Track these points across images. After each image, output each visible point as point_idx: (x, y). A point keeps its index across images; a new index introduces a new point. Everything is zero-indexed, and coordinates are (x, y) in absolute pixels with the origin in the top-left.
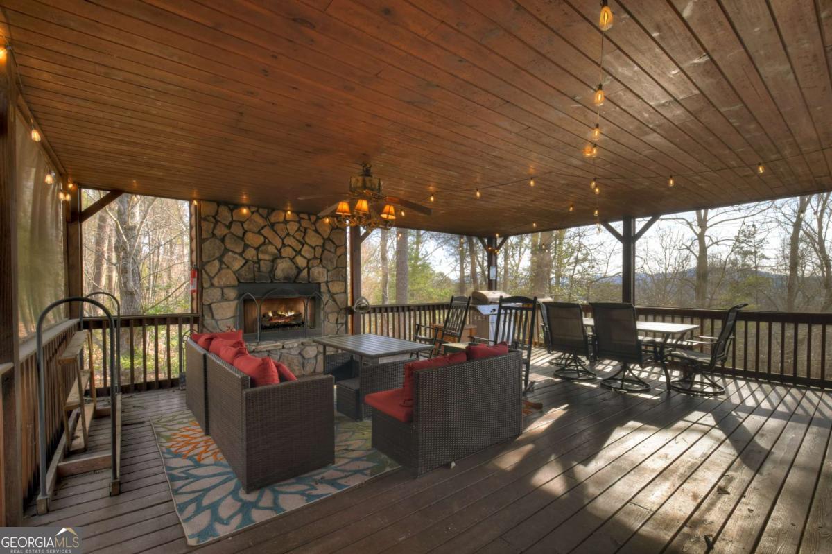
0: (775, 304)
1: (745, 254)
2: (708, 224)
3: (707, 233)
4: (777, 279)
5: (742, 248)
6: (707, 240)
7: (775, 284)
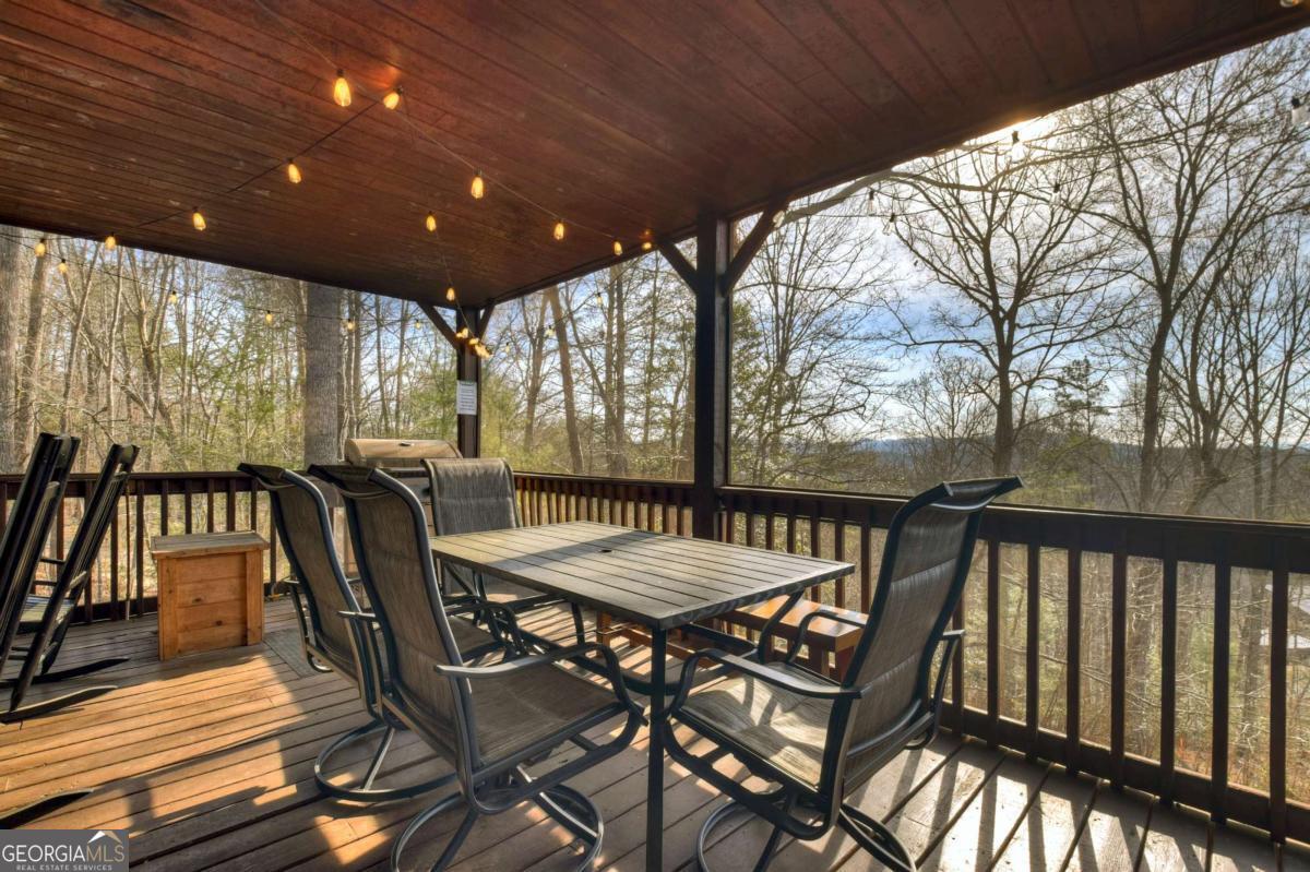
0: (1118, 485)
1: (1074, 407)
2: (1016, 351)
3: (1013, 366)
4: (1121, 449)
5: (1068, 396)
6: (1012, 378)
7: (1118, 457)
